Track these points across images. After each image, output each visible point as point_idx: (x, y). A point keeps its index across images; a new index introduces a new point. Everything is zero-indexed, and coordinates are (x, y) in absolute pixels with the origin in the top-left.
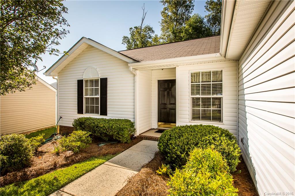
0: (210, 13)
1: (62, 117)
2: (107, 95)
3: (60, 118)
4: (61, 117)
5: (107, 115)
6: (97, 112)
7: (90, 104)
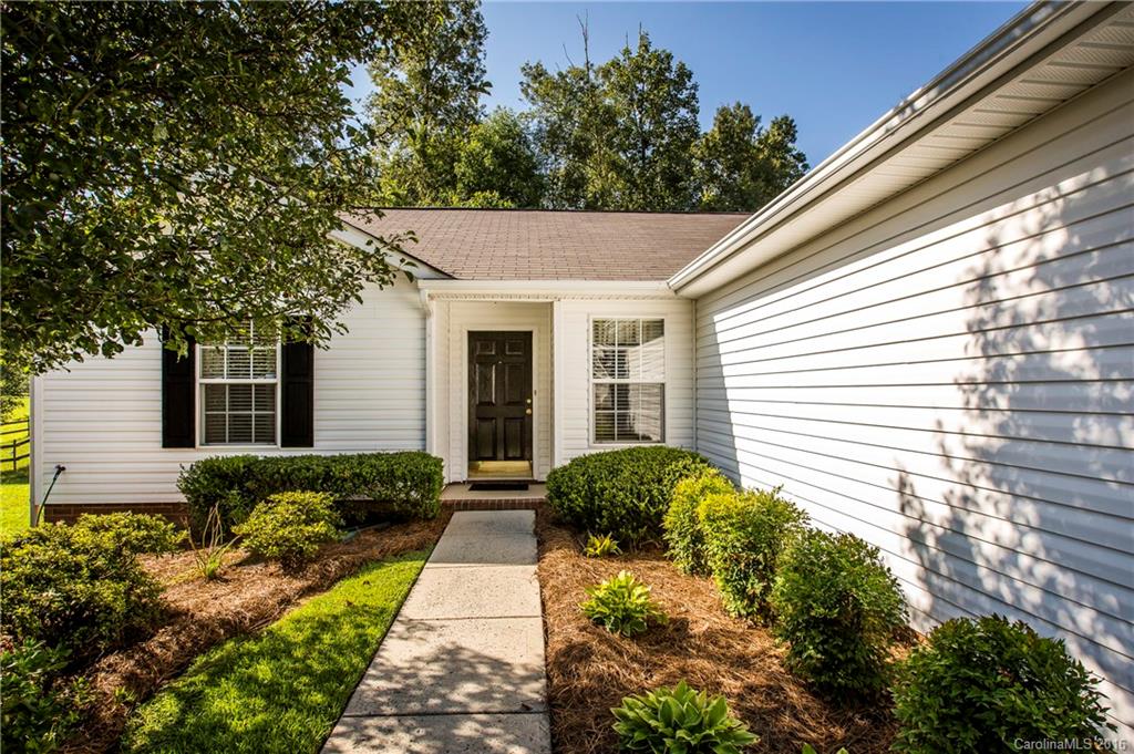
0: (534, 108)
1: (64, 469)
2: (312, 376)
3: (58, 473)
4: (60, 469)
5: (312, 446)
6: (266, 437)
7: (227, 407)
